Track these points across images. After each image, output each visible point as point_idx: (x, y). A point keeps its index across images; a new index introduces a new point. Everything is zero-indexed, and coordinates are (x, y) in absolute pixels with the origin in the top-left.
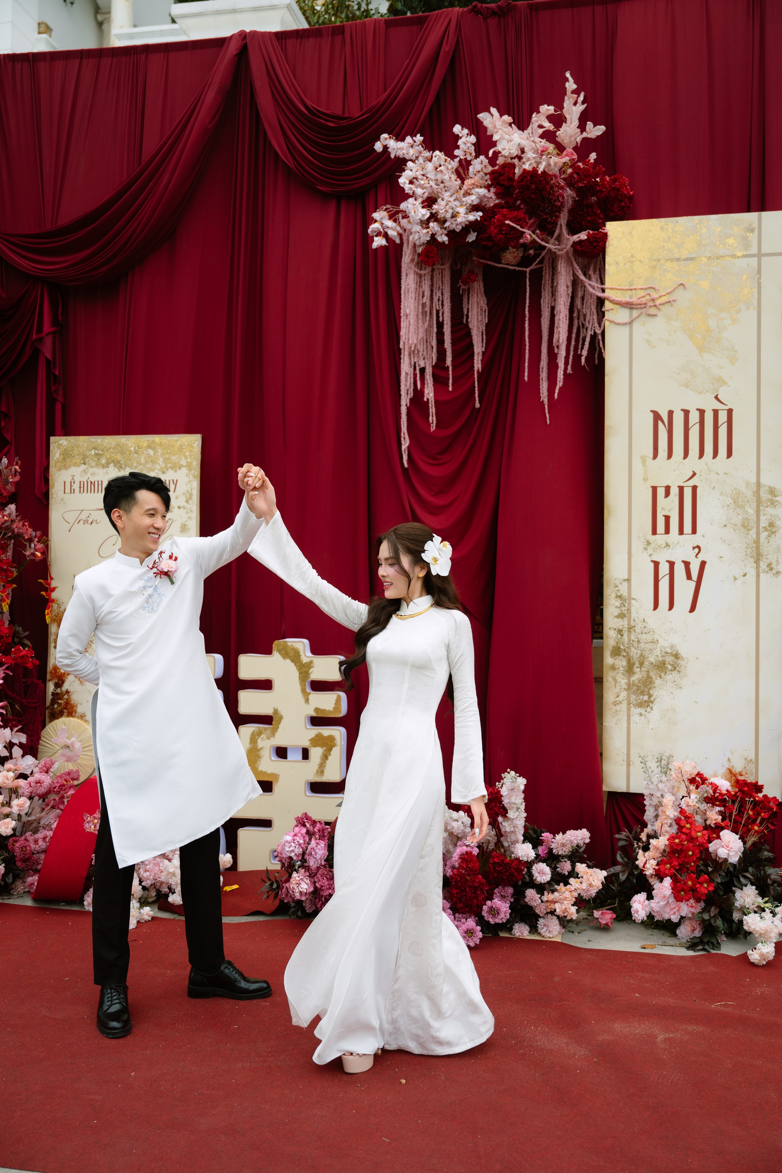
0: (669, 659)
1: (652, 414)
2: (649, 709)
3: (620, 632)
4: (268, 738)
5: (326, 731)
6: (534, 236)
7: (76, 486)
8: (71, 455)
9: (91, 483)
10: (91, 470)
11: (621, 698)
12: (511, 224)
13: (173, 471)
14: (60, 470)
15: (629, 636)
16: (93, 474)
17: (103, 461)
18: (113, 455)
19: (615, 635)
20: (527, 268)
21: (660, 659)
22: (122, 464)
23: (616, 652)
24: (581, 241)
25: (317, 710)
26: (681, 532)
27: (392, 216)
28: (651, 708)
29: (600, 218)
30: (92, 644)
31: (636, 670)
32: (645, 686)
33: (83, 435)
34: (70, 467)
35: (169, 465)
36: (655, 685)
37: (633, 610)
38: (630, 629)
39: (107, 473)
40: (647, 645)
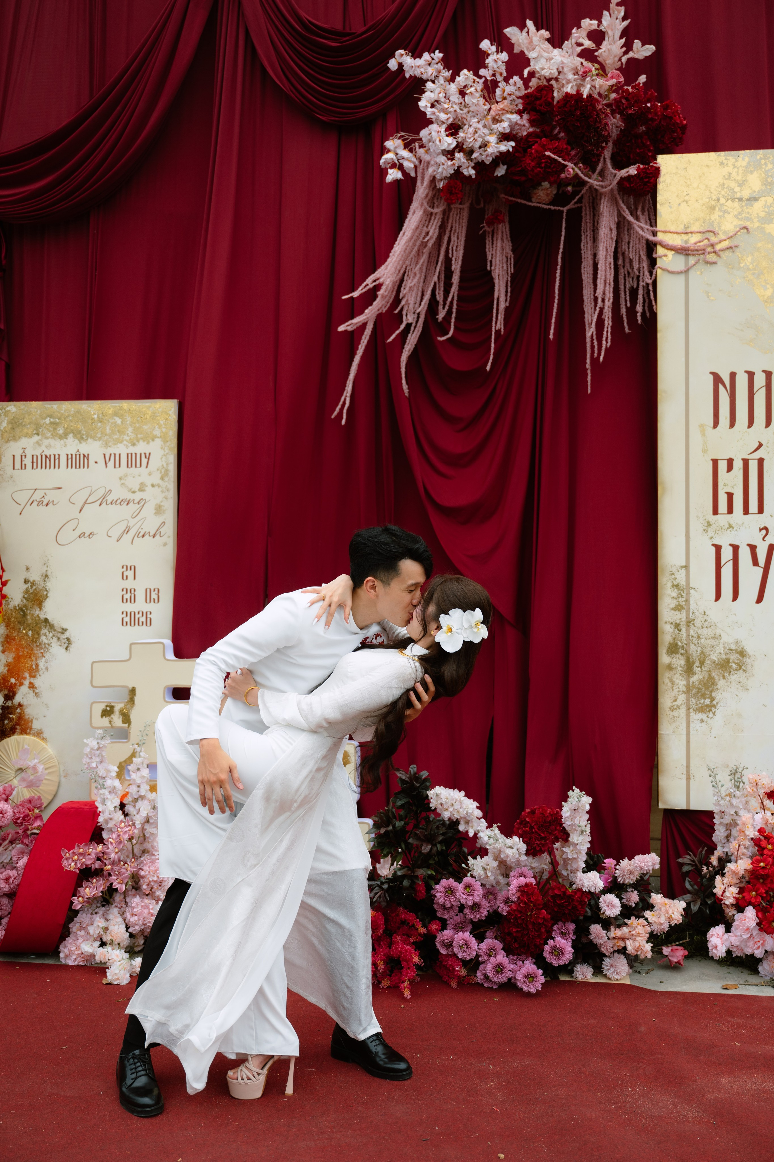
0: (734, 657)
1: (711, 377)
2: (711, 715)
3: (677, 626)
6: (577, 170)
7: (28, 461)
8: (21, 424)
9: (46, 456)
10: (46, 442)
11: (679, 702)
12: (552, 155)
13: (145, 443)
14: (7, 441)
15: (688, 631)
16: (48, 447)
17: (61, 431)
18: (72, 424)
19: (671, 630)
20: (564, 206)
21: (724, 657)
22: (83, 435)
23: (673, 649)
24: (630, 177)
26: (746, 511)
27: (408, 146)
28: (714, 714)
29: (650, 151)
30: (50, 648)
31: (697, 670)
32: (707, 688)
33: (35, 400)
34: (20, 438)
35: (139, 436)
36: (719, 686)
37: (692, 601)
38: (689, 622)
39: (65, 445)
40: (708, 641)
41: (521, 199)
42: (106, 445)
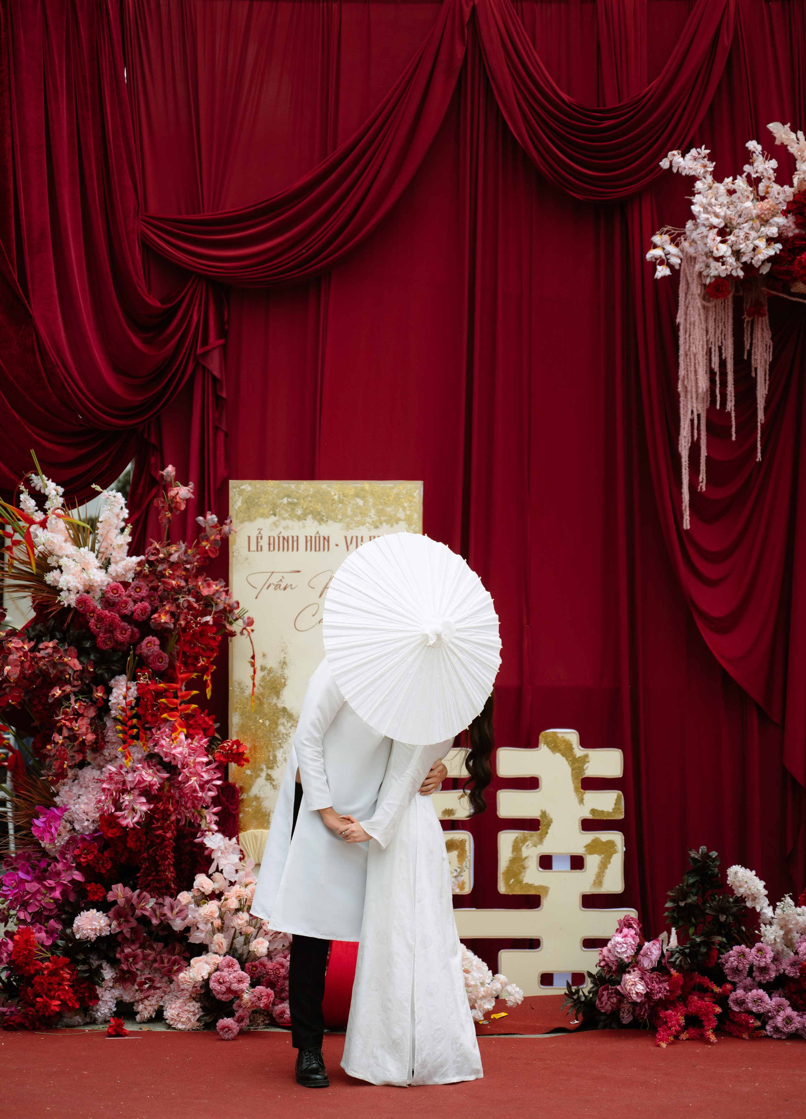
4: (535, 846)
5: (605, 836)
7: (264, 543)
8: (257, 503)
9: (284, 538)
10: (283, 523)
13: (389, 525)
14: (242, 522)
16: (286, 528)
17: (299, 512)
18: (312, 504)
22: (323, 516)
25: (593, 811)
27: (675, 241)
30: (288, 738)
33: (272, 480)
34: (255, 518)
39: (304, 527)
41: (783, 293)
42: (348, 527)
